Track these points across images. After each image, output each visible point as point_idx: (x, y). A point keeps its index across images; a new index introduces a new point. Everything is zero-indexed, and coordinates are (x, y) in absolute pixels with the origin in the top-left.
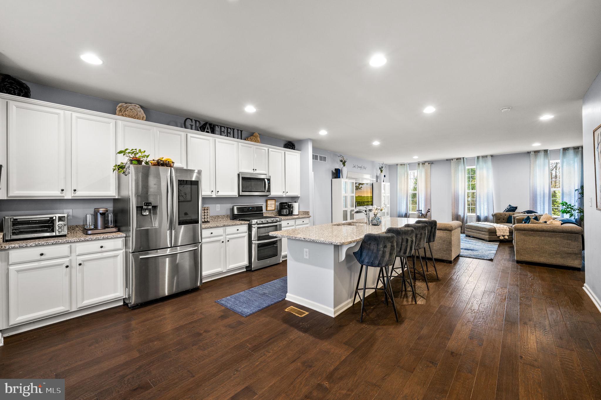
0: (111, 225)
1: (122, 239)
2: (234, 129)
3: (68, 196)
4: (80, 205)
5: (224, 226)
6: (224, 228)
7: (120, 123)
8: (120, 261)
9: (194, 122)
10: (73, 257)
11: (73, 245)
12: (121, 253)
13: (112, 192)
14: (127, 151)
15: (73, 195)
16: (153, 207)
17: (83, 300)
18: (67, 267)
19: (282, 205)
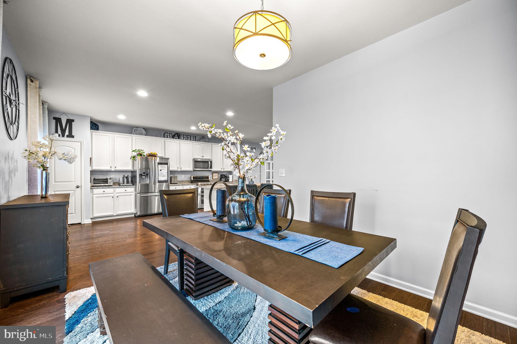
0: (130, 182)
1: (134, 188)
2: (191, 136)
3: (113, 169)
4: (118, 173)
5: (183, 185)
6: (183, 186)
7: (134, 137)
8: (133, 197)
9: (169, 134)
10: (115, 194)
11: (115, 189)
12: (133, 194)
13: (130, 168)
14: (137, 150)
15: (115, 169)
16: (146, 174)
17: (118, 211)
18: (113, 197)
19: (222, 176)
